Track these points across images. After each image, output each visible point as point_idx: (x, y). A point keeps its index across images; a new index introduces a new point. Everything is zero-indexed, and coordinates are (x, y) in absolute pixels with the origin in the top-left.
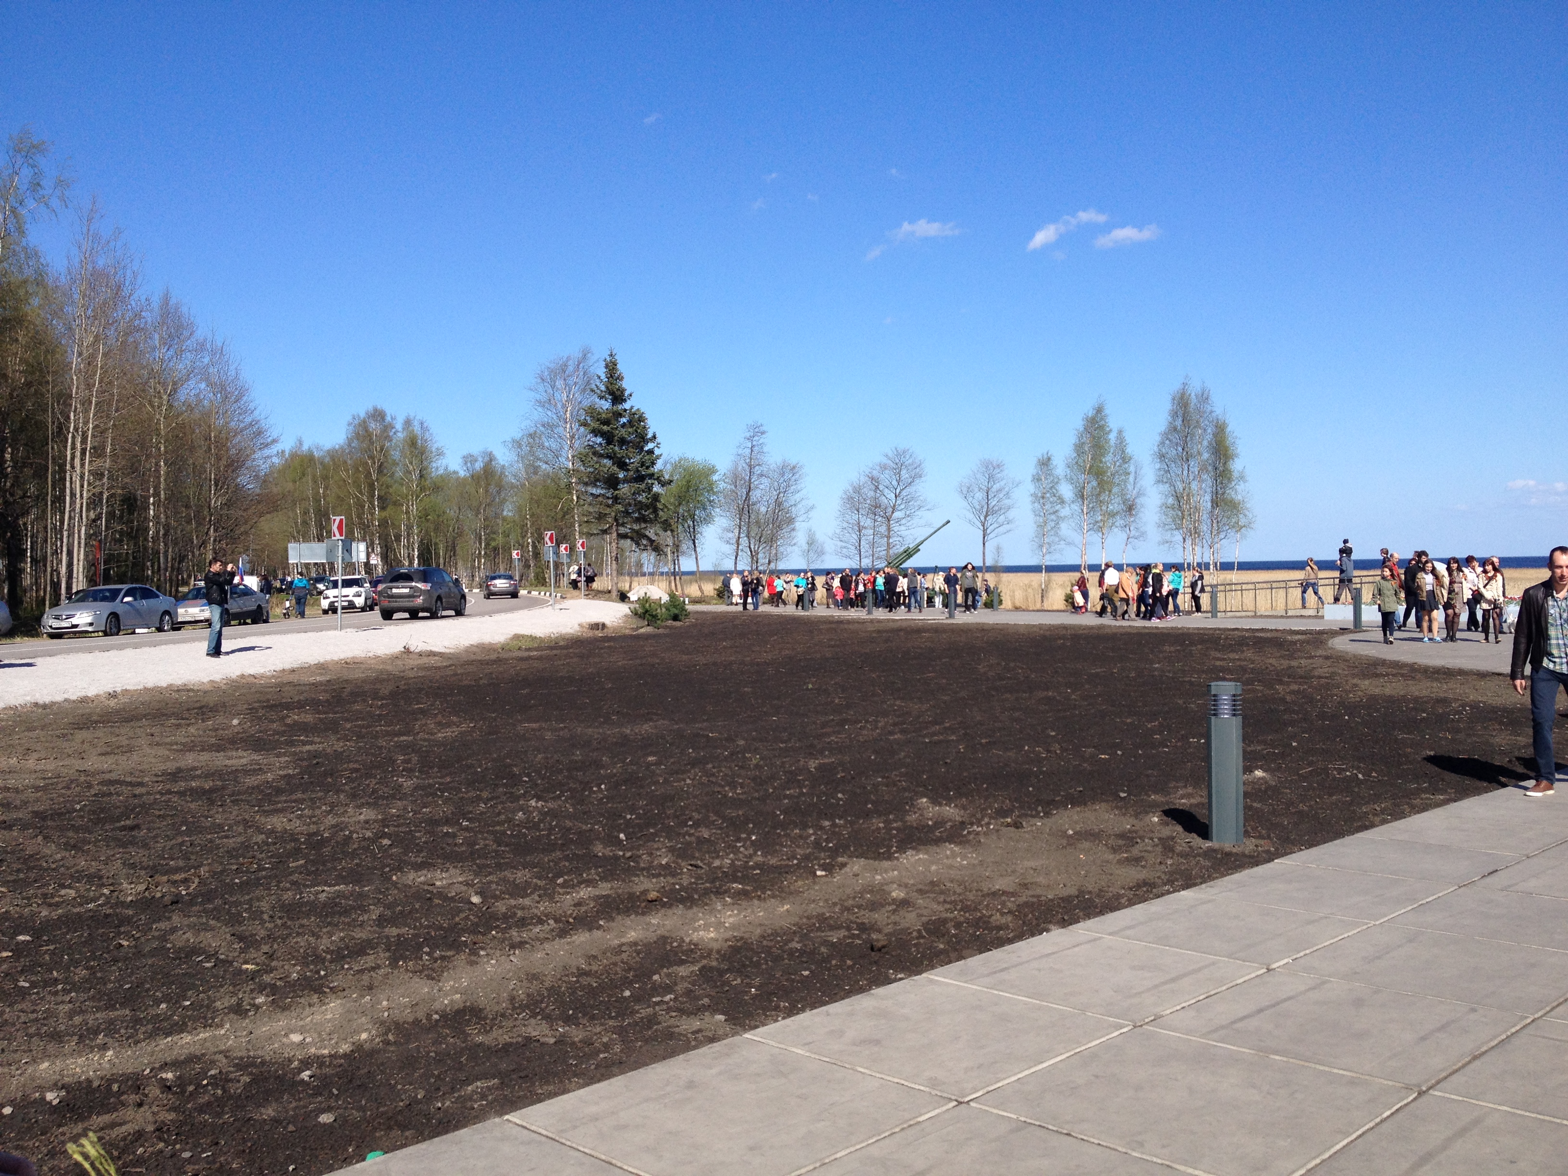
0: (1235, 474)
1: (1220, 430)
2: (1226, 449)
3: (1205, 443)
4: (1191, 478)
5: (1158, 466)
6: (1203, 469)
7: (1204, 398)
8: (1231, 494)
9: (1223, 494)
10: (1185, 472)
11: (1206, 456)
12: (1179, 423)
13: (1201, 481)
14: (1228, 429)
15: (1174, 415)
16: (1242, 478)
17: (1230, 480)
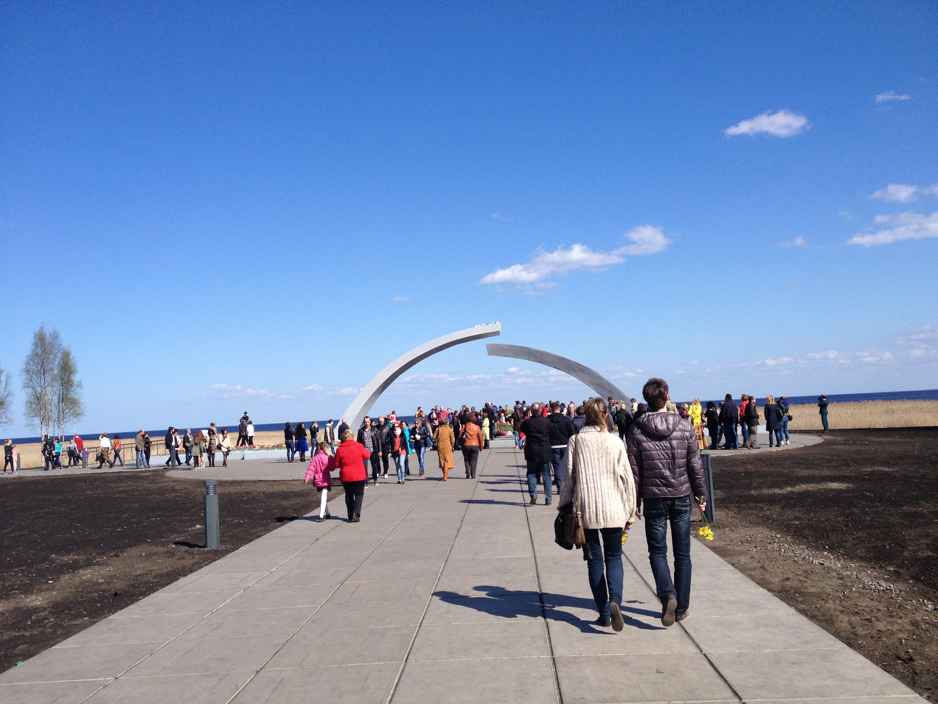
0: (76, 383)
1: (66, 356)
2: (70, 367)
3: (56, 363)
4: (46, 384)
5: (25, 377)
6: (54, 379)
7: (55, 336)
8: (72, 395)
9: (66, 395)
10: (42, 381)
11: (56, 371)
12: (39, 351)
13: (53, 386)
14: (71, 357)
15: (36, 345)
16: (80, 385)
17: (71, 386)
